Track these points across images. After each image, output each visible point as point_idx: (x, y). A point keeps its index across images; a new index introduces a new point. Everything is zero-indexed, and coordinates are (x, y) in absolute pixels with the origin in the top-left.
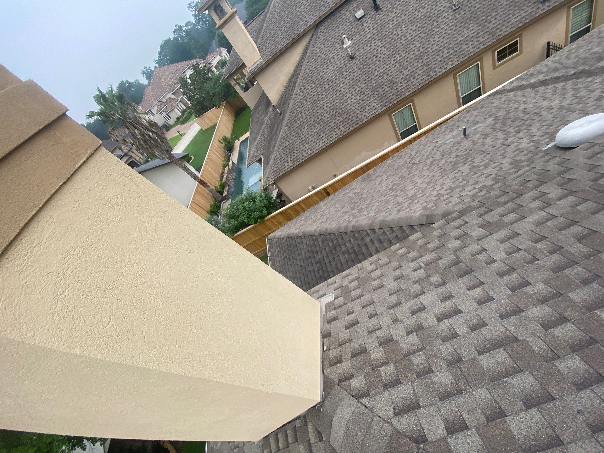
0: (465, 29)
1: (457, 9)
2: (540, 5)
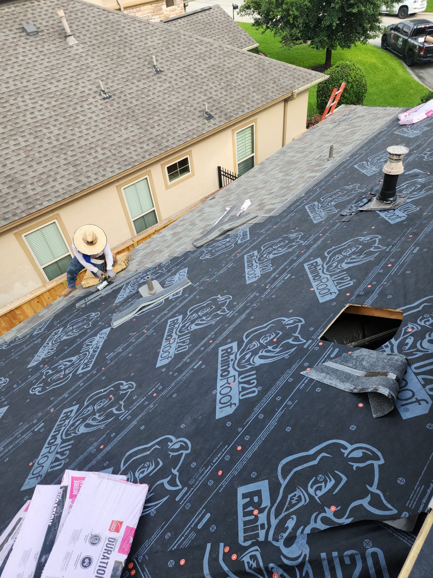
0: (123, 128)
1: (107, 98)
2: (206, 121)
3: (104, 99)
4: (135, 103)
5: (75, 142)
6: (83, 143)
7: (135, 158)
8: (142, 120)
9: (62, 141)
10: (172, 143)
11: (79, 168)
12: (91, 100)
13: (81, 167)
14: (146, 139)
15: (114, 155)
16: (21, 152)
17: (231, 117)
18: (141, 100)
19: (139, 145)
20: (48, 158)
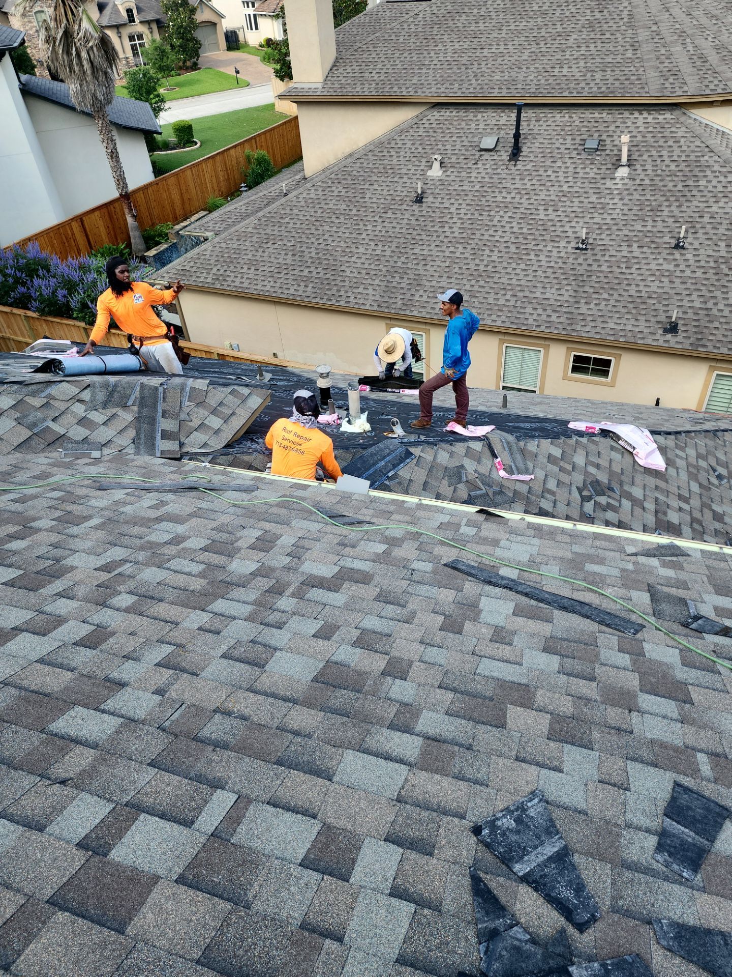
0: (556, 287)
1: (582, 249)
2: (661, 332)
3: (578, 248)
4: (604, 268)
5: (498, 275)
6: (504, 280)
7: (530, 321)
8: (587, 289)
9: (490, 268)
10: (586, 330)
11: (473, 300)
12: (563, 244)
13: (476, 300)
14: (564, 310)
15: (515, 307)
16: (449, 260)
17: (704, 346)
18: (615, 269)
19: (549, 312)
20: (461, 277)
